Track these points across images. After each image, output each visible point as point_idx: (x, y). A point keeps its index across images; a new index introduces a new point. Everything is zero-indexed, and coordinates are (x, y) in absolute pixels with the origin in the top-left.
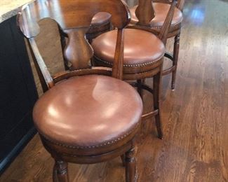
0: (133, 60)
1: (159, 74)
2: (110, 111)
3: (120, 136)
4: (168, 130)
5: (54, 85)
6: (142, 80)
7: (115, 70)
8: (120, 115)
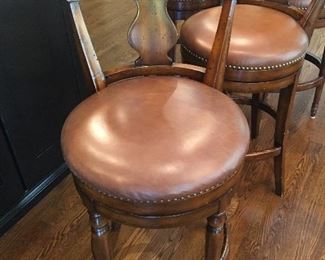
0: (247, 57)
1: (291, 87)
2: (192, 142)
3: (197, 190)
4: (294, 182)
5: (106, 86)
6: (261, 95)
7: (211, 72)
8: (205, 153)
